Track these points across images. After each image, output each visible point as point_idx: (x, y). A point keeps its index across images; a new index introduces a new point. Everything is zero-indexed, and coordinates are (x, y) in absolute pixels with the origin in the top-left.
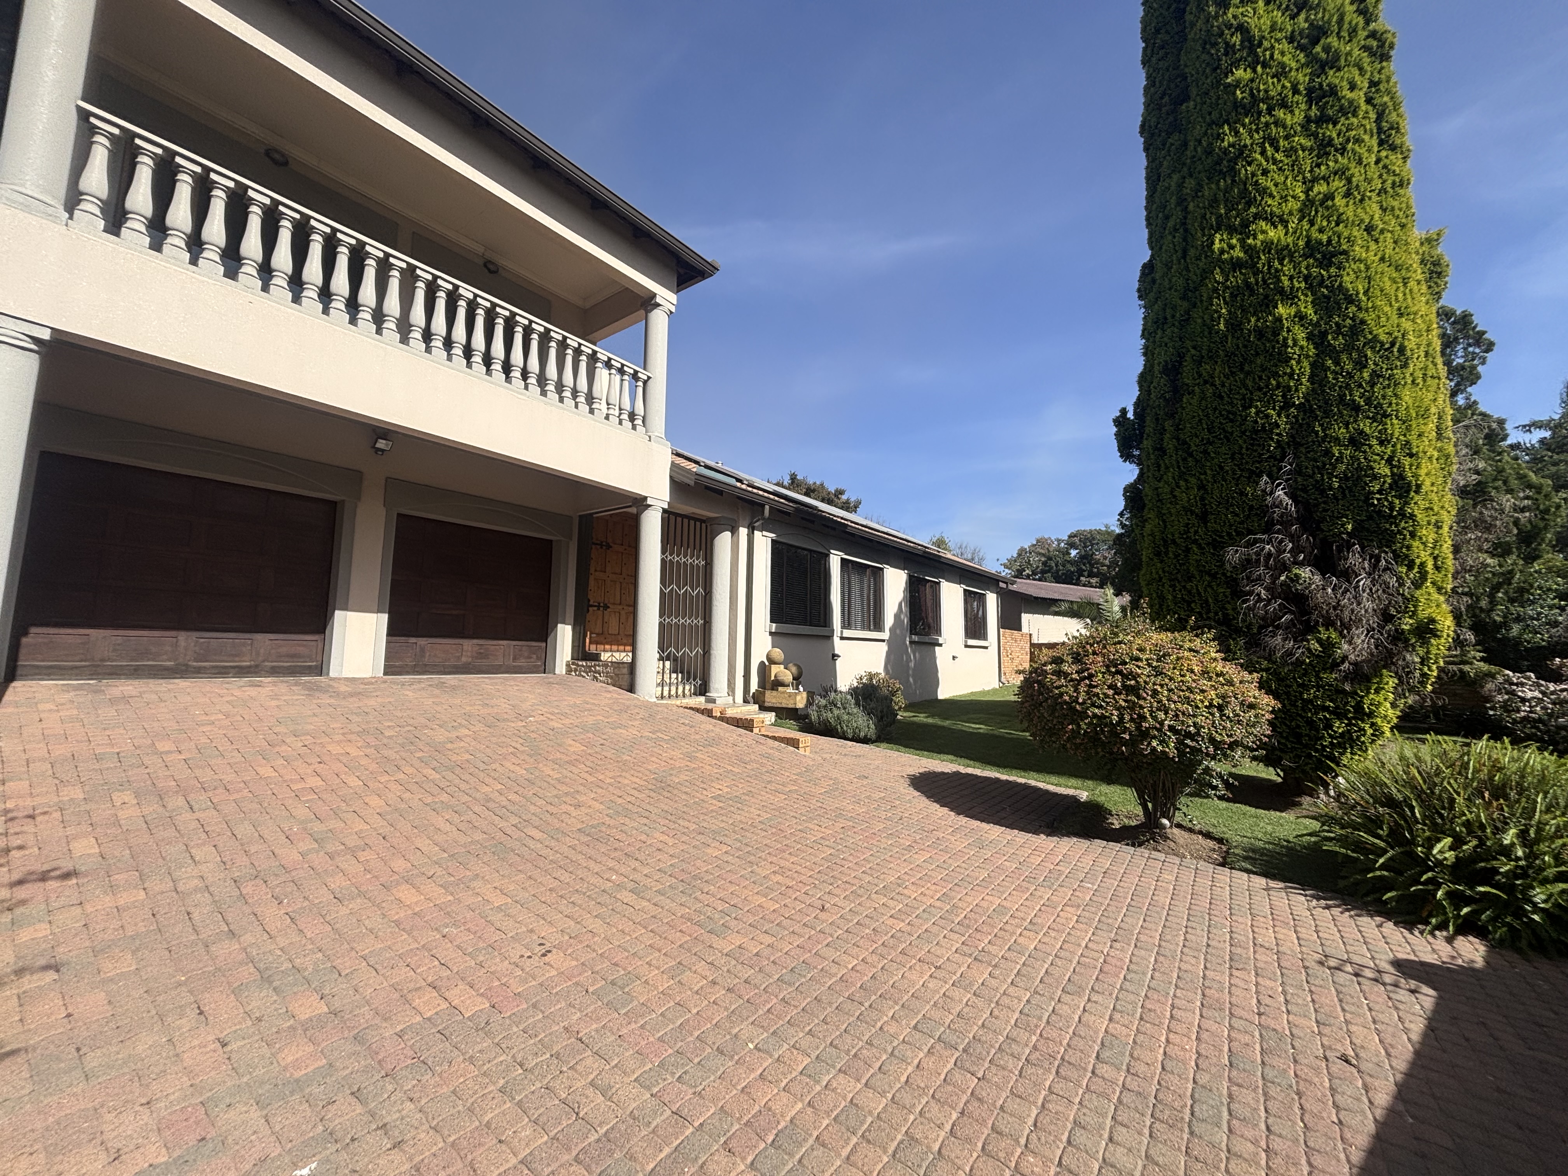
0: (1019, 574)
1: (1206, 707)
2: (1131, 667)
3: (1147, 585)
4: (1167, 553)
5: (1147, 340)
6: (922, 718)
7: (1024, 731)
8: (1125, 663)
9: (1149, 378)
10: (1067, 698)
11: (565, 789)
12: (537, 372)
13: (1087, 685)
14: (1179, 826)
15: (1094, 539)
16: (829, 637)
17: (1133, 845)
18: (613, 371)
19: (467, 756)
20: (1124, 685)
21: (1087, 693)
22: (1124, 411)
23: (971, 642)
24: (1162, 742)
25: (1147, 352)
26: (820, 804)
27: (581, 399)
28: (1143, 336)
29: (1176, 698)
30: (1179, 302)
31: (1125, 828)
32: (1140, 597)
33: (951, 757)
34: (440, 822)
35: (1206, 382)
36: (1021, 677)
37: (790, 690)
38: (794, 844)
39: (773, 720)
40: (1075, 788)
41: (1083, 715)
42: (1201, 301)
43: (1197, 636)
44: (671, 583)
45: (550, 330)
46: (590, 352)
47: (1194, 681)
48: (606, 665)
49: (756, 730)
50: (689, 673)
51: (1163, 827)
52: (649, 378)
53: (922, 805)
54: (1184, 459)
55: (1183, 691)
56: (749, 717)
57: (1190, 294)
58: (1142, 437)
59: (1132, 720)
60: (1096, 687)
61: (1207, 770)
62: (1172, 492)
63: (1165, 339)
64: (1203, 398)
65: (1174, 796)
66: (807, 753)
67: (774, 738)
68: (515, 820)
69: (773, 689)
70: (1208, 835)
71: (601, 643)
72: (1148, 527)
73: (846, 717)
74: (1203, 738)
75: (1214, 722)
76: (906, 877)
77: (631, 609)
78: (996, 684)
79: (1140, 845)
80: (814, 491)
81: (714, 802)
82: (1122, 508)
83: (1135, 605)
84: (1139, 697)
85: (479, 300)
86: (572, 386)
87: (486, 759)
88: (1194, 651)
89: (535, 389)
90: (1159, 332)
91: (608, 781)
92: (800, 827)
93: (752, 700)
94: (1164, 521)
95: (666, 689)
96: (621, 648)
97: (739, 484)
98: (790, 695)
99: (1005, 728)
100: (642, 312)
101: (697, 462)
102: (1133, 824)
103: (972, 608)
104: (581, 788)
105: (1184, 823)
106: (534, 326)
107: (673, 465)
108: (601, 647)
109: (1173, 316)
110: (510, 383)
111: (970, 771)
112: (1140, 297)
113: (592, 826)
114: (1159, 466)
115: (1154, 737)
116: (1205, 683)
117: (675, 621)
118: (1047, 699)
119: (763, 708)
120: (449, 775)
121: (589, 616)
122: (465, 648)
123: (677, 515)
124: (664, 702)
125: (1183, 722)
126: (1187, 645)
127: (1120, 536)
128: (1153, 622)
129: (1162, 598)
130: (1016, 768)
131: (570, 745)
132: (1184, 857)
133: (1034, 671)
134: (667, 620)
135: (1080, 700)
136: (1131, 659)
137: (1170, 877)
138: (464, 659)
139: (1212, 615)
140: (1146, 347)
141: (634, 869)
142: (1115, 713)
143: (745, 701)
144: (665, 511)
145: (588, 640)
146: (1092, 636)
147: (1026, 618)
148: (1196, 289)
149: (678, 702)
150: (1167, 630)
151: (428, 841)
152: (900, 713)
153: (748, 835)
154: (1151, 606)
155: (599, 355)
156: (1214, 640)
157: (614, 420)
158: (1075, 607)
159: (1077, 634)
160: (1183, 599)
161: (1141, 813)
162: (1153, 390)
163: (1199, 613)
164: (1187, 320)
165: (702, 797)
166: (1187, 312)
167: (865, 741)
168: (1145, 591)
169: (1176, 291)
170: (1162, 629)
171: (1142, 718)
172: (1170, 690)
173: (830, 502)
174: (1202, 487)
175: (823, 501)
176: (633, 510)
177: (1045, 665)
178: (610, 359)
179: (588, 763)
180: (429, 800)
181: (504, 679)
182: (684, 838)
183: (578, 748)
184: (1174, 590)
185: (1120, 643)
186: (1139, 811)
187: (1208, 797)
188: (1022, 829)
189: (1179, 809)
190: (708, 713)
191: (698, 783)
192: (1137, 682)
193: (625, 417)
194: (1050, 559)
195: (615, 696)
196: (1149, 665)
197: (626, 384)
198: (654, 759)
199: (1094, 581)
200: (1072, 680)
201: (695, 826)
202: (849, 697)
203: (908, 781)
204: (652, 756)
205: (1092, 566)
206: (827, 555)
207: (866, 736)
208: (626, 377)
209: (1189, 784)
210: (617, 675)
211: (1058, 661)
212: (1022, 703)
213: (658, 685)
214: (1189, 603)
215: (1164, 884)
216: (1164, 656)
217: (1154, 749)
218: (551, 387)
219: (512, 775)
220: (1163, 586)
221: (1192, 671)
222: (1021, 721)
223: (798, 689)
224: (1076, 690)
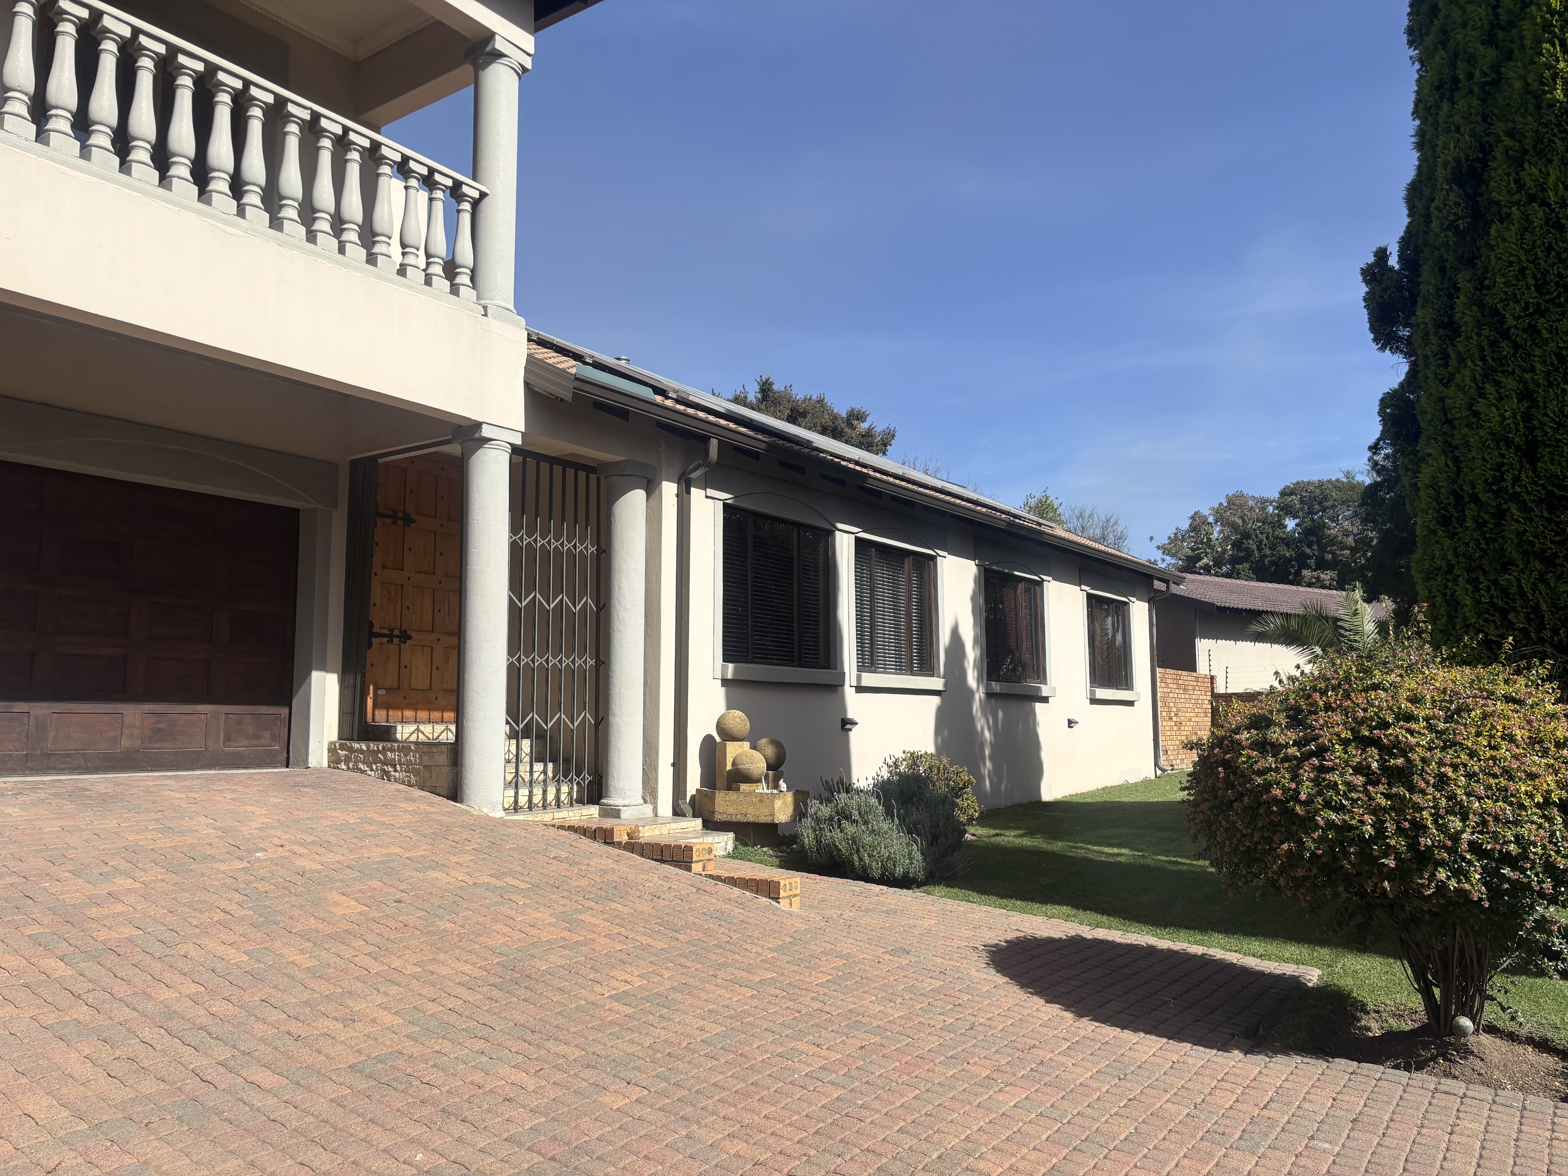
0: (1190, 565)
1: (1538, 806)
2: (1397, 731)
3: (1427, 578)
4: (1462, 520)
5: (1424, 121)
6: (1011, 838)
7: (1199, 856)
8: (1385, 725)
9: (1427, 192)
10: (1277, 792)
11: (324, 988)
12: (262, 181)
13: (1314, 768)
14: (1491, 1029)
15: (1326, 498)
16: (835, 687)
17: (1407, 1068)
18: (413, 182)
19: (128, 931)
20: (1383, 767)
21: (1316, 782)
22: (1382, 254)
23: (1102, 693)
24: (1458, 873)
25: (1423, 143)
26: (817, 1005)
27: (351, 236)
28: (1416, 113)
29: (1481, 790)
30: (1481, 48)
31: (1392, 1037)
32: (1414, 601)
33: (1065, 909)
34: (73, 1062)
35: (1532, 198)
36: (1194, 756)
37: (762, 788)
38: (769, 1081)
39: (730, 847)
40: (1297, 962)
41: (1308, 823)
42: (1523, 46)
43: (1518, 672)
44: (531, 588)
45: (287, 100)
46: (366, 143)
47: (1515, 757)
48: (405, 748)
49: (697, 867)
50: (567, 761)
51: (1462, 1032)
52: (483, 195)
53: (1012, 1002)
54: (1494, 344)
55: (1495, 776)
56: (683, 842)
57: (1500, 34)
58: (1414, 303)
59: (1400, 831)
60: (1332, 769)
61: (1542, 924)
62: (1470, 406)
63: (1457, 119)
64: (1526, 227)
65: (1482, 975)
66: (795, 909)
67: (732, 882)
68: (222, 1053)
69: (729, 788)
70: (1543, 1045)
71: (396, 708)
72: (1426, 471)
73: (868, 839)
74: (1533, 862)
75: (1553, 834)
76: (983, 1138)
77: (454, 640)
78: (1148, 771)
79: (1420, 1067)
80: (804, 415)
81: (616, 1005)
82: (1378, 435)
83: (1402, 617)
84: (1412, 789)
85: (143, 40)
86: (332, 208)
87: (168, 936)
88: (1515, 701)
89: (258, 216)
90: (1445, 105)
91: (410, 969)
92: (780, 1050)
93: (688, 810)
94: (1456, 460)
95: (524, 792)
96: (436, 715)
97: (659, 399)
98: (762, 798)
99: (1165, 853)
100: (468, 68)
101: (578, 357)
102: (1407, 1028)
103: (1104, 630)
104: (358, 986)
105: (1500, 1025)
106: (254, 91)
107: (532, 362)
108: (395, 714)
109: (1470, 76)
110: (209, 203)
111: (1101, 934)
112: (1411, 43)
113: (380, 1060)
114: (1446, 357)
115: (1442, 863)
116: (1535, 761)
117: (539, 661)
118: (1242, 795)
119: (711, 825)
120: (92, 969)
121: (373, 655)
122: (128, 720)
123: (540, 458)
124: (519, 817)
125: (1495, 836)
126: (1502, 689)
127: (1375, 486)
128: (1437, 647)
129: (1453, 603)
130: (1187, 927)
131: (336, 904)
132: (1500, 1086)
133: (1218, 742)
134: (525, 660)
135: (1303, 797)
136: (1398, 718)
137: (1474, 1126)
138: (125, 743)
139: (1547, 633)
140: (1421, 133)
141: (460, 1140)
142: (1369, 819)
143: (677, 812)
144: (515, 450)
145: (370, 702)
146: (1323, 677)
147: (1204, 646)
148: (1512, 24)
149: (547, 817)
150: (1464, 663)
151: (46, 1101)
152: (971, 829)
153: (681, 1066)
154: (1433, 618)
155: (385, 151)
156: (1550, 678)
157: (416, 276)
158: (1294, 624)
159: (1298, 674)
160: (1493, 605)
161: (1421, 1008)
162: (1435, 213)
163: (1524, 631)
164: (1497, 81)
165: (592, 998)
166: (1496, 68)
167: (904, 882)
168: (1422, 592)
169: (1474, 29)
170: (1453, 661)
171: (1419, 827)
172: (1470, 776)
173: (835, 433)
174: (1526, 395)
175: (824, 431)
176: (454, 449)
177: (1237, 731)
178: (406, 159)
179: (370, 937)
180: (51, 1018)
181: (207, 778)
182: (558, 1076)
183: (349, 907)
184: (1477, 589)
185: (1375, 687)
186: (1417, 1002)
187: (1542, 973)
188: (1198, 1041)
189: (1493, 999)
190: (605, 836)
191: (584, 971)
192: (1409, 760)
193: (437, 269)
194: (1247, 536)
195: (424, 807)
196: (1431, 728)
197: (439, 206)
198: (498, 927)
199: (1327, 576)
200: (1287, 759)
201: (578, 1053)
202: (873, 801)
203: (985, 957)
204: (495, 921)
205: (1323, 548)
206: (829, 534)
207: (906, 874)
208: (439, 194)
209: (1507, 951)
210: (427, 767)
211: (1260, 723)
212: (1195, 804)
213: (507, 785)
214: (1504, 613)
215: (1464, 1139)
216: (1459, 711)
217: (1442, 887)
218: (290, 212)
219: (219, 966)
220: (1455, 580)
221: (1511, 739)
222: (1195, 838)
223: (776, 786)
224: (1295, 777)
